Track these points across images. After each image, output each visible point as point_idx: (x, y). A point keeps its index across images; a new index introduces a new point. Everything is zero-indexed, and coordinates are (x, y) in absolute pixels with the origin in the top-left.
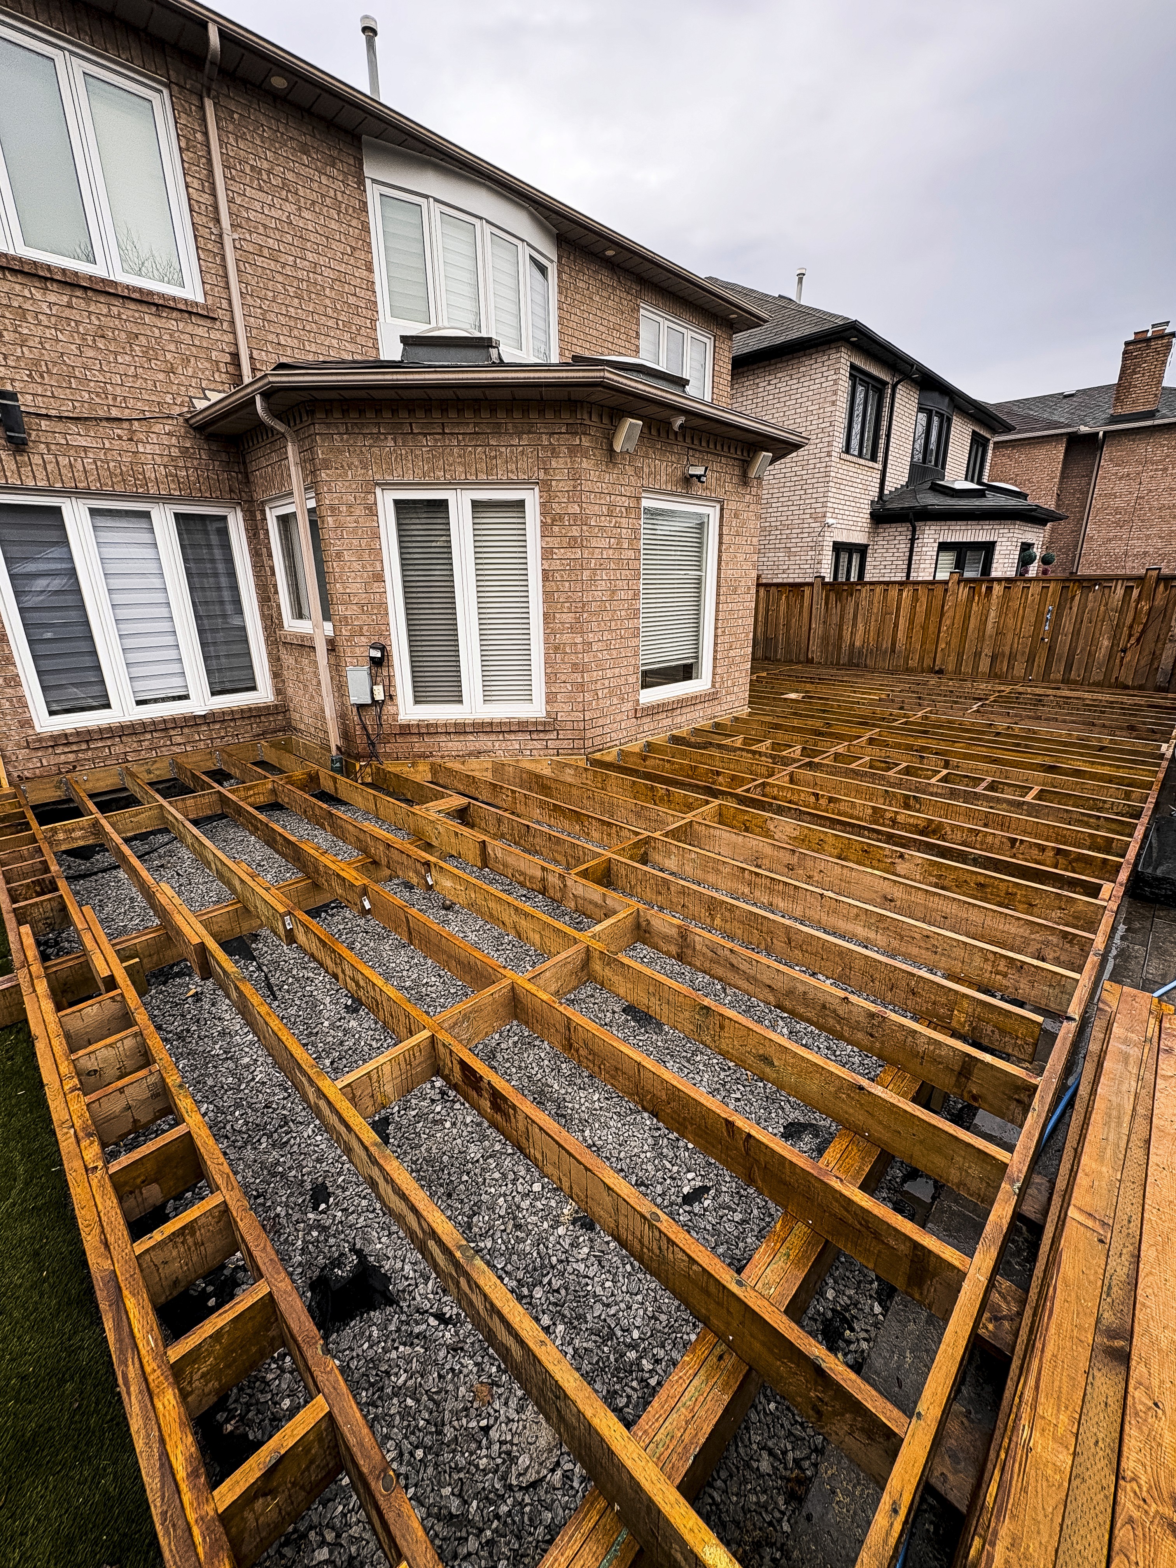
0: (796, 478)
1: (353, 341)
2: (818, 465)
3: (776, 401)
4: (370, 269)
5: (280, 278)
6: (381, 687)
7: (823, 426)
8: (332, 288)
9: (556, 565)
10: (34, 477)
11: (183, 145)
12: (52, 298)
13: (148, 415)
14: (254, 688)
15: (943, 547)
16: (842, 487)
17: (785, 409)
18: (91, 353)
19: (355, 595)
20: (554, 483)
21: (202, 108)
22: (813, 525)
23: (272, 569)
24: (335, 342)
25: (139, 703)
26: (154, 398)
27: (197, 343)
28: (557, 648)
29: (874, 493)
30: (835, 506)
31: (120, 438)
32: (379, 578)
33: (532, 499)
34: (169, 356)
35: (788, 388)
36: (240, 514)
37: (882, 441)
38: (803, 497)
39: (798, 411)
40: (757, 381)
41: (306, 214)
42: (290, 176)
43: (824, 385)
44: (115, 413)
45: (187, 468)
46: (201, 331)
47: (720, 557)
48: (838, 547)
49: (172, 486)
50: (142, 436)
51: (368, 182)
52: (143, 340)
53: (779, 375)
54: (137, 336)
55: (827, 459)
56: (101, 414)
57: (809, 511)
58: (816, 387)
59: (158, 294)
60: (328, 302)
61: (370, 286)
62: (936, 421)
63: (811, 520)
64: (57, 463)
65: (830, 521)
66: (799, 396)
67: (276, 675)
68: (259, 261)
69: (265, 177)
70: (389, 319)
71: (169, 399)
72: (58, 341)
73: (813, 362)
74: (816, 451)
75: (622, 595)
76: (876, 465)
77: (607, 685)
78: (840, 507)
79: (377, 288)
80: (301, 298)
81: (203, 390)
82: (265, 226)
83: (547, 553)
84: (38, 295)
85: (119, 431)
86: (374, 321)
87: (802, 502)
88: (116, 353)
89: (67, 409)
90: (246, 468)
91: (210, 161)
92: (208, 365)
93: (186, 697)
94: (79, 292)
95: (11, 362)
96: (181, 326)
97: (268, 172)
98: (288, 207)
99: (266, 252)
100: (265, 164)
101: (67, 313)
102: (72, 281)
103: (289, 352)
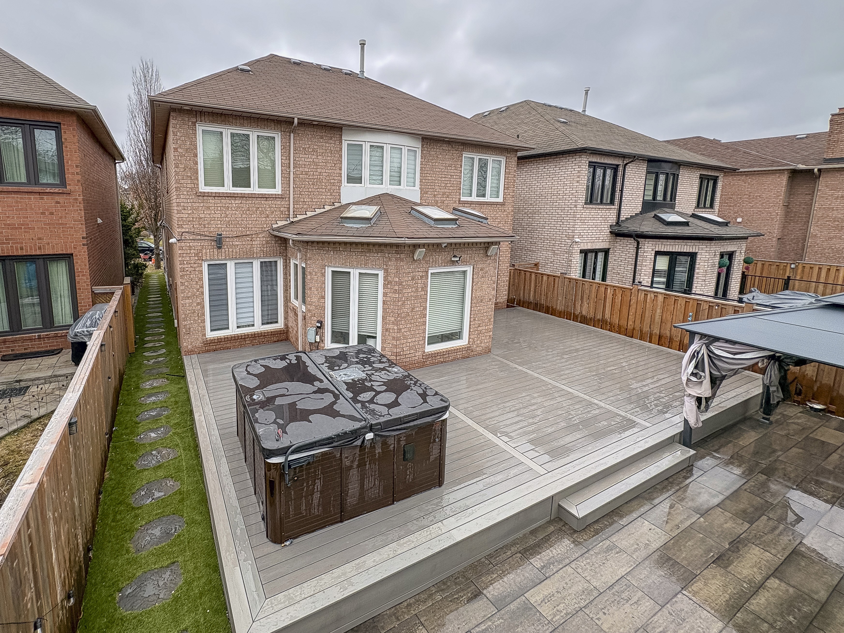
0: (558, 216)
1: (331, 195)
2: (570, 211)
4: (340, 169)
5: (307, 180)
6: (319, 337)
7: (572, 192)
8: (325, 178)
9: (388, 299)
10: (222, 255)
12: (237, 202)
13: (258, 232)
14: (277, 322)
15: (659, 253)
16: (586, 221)
18: (244, 216)
20: (389, 270)
21: (290, 136)
22: (567, 241)
23: (290, 280)
24: (324, 197)
25: (238, 327)
26: (260, 226)
27: (277, 206)
29: (613, 221)
30: (581, 231)
31: (248, 240)
32: (323, 297)
33: (381, 273)
34: (267, 212)
36: (282, 260)
37: (617, 194)
38: (562, 226)
39: (559, 183)
40: (538, 166)
41: (319, 157)
42: (315, 147)
44: (248, 233)
45: (267, 247)
46: (279, 203)
47: (472, 288)
48: (586, 252)
49: (261, 253)
50: (255, 239)
51: (343, 141)
52: (260, 210)
53: (550, 165)
54: (259, 208)
55: (575, 209)
56: (244, 234)
57: (565, 233)
59: (267, 194)
60: (323, 184)
61: (340, 176)
62: (663, 176)
63: (565, 238)
64: (228, 250)
65: (577, 240)
66: (560, 176)
67: (286, 318)
68: (301, 176)
69: (307, 150)
70: (346, 184)
71: (265, 226)
72: (236, 214)
74: (568, 204)
76: (613, 207)
78: (585, 231)
79: (343, 175)
80: (313, 184)
81: (276, 221)
82: (305, 165)
83: (385, 295)
84: (233, 202)
85: (248, 238)
86: (339, 187)
87: (561, 228)
88: (251, 215)
89: (235, 234)
90: (286, 245)
91: (290, 150)
92: (279, 213)
93: (253, 325)
94: (245, 199)
95: (222, 223)
96: (273, 202)
97: (308, 148)
98: (314, 157)
99: (304, 173)
100: (308, 146)
101: (240, 205)
102: (243, 196)
103: (307, 203)
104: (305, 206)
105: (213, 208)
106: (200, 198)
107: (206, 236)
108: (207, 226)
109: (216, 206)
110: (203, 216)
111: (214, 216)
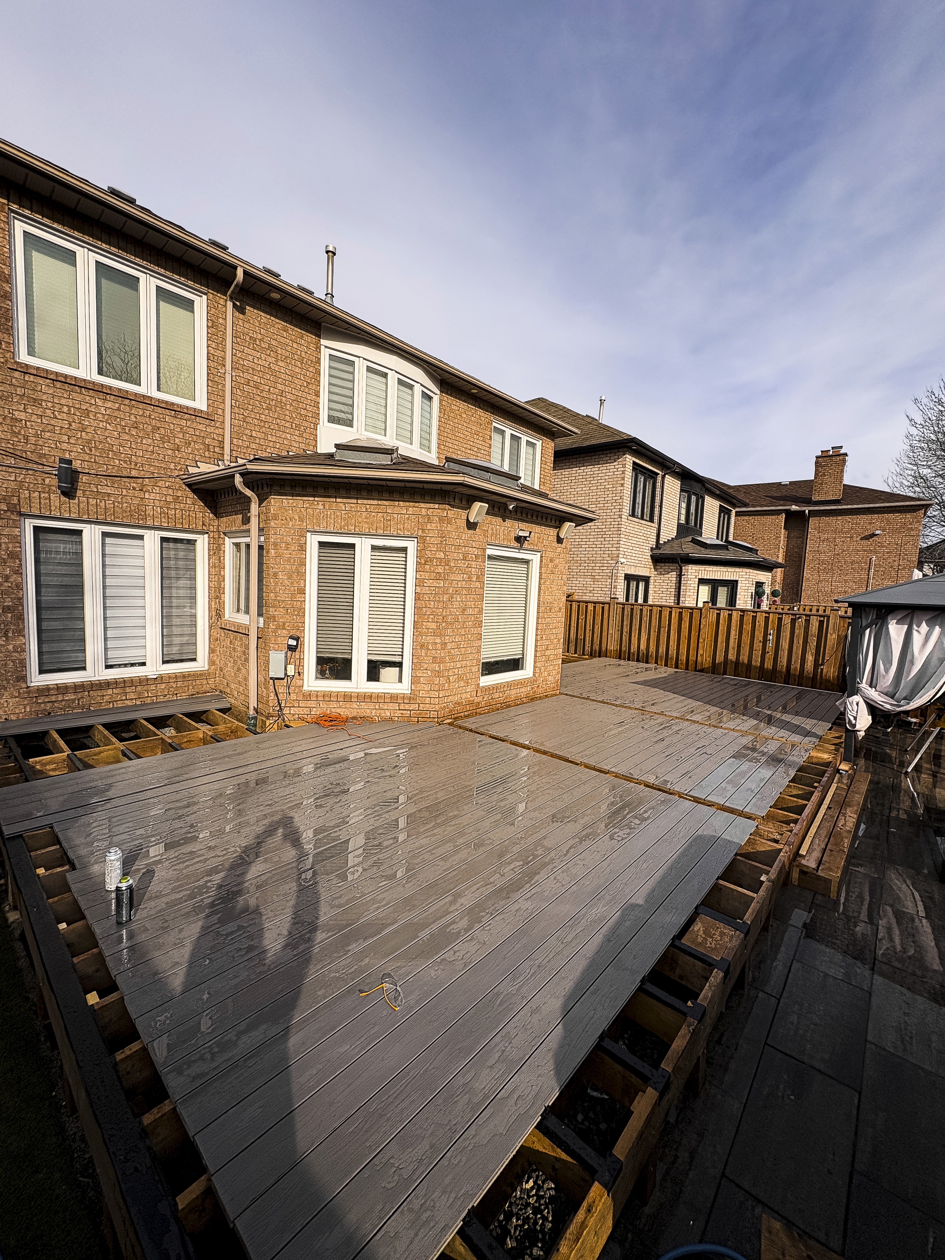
0: (598, 530)
2: (613, 523)
3: (584, 480)
4: (317, 394)
5: (259, 398)
6: (293, 666)
7: (615, 498)
8: (291, 405)
9: (426, 590)
10: (70, 511)
11: (210, 325)
12: (109, 405)
13: (156, 475)
14: (194, 660)
15: (702, 581)
16: (630, 538)
17: (590, 485)
18: (127, 437)
19: (283, 601)
20: (428, 538)
21: (225, 306)
22: (610, 562)
23: (223, 577)
24: (288, 436)
25: (108, 667)
26: (162, 465)
27: (198, 433)
28: (422, 646)
29: (653, 543)
30: (625, 550)
31: (134, 489)
32: (302, 591)
33: (412, 546)
34: (177, 440)
35: (592, 473)
36: (206, 540)
37: (657, 510)
38: (603, 543)
39: (599, 487)
40: (571, 466)
41: (280, 363)
42: (273, 342)
43: (616, 473)
44: (134, 473)
45: (175, 509)
46: (200, 427)
47: (540, 587)
48: (629, 578)
49: (163, 520)
50: (150, 488)
51: (322, 347)
52: (162, 431)
53: (586, 464)
54: (158, 428)
55: (619, 519)
56: (125, 473)
57: (607, 552)
58: (610, 474)
59: (177, 405)
60: (287, 413)
61: (317, 405)
62: (694, 498)
63: (608, 559)
64: (88, 503)
65: (622, 560)
66: (599, 478)
67: (213, 651)
68: (246, 388)
69: (258, 343)
70: (327, 424)
71: (172, 466)
72: (106, 429)
73: (608, 458)
74: (611, 514)
75: (470, 611)
76: (653, 525)
77: (456, 672)
78: (629, 551)
79: (321, 406)
80: (270, 410)
81: (196, 461)
82: (253, 369)
83: (419, 583)
84: (100, 403)
85: (134, 485)
86: (316, 425)
87: (603, 546)
88: (142, 438)
89: (102, 470)
90: (216, 509)
91: (225, 334)
92: (202, 447)
93: (144, 664)
94: (127, 402)
95: (72, 441)
96: (189, 423)
97: (260, 340)
98: (271, 360)
99: (251, 383)
100: (259, 336)
101: (116, 413)
102: (123, 396)
103: (257, 441)
104: (254, 446)
105: (49, 404)
106: (17, 374)
107: (29, 461)
108: (33, 440)
109: (56, 401)
110: (22, 416)
111: (52, 422)
